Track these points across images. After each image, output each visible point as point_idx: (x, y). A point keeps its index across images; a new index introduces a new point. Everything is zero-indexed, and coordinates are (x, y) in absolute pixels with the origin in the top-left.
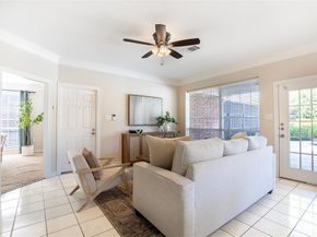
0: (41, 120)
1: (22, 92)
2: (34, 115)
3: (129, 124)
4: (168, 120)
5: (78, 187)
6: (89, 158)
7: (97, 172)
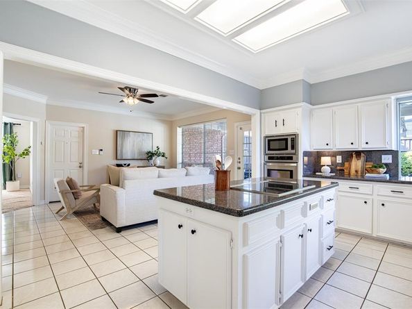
0: (27, 154)
1: (6, 124)
2: (19, 149)
3: (117, 159)
4: (157, 154)
5: (63, 208)
6: (70, 183)
7: (76, 192)
